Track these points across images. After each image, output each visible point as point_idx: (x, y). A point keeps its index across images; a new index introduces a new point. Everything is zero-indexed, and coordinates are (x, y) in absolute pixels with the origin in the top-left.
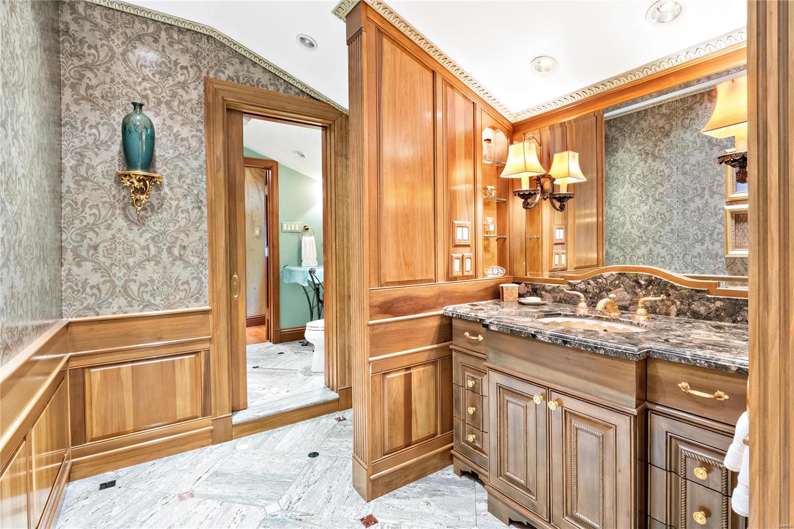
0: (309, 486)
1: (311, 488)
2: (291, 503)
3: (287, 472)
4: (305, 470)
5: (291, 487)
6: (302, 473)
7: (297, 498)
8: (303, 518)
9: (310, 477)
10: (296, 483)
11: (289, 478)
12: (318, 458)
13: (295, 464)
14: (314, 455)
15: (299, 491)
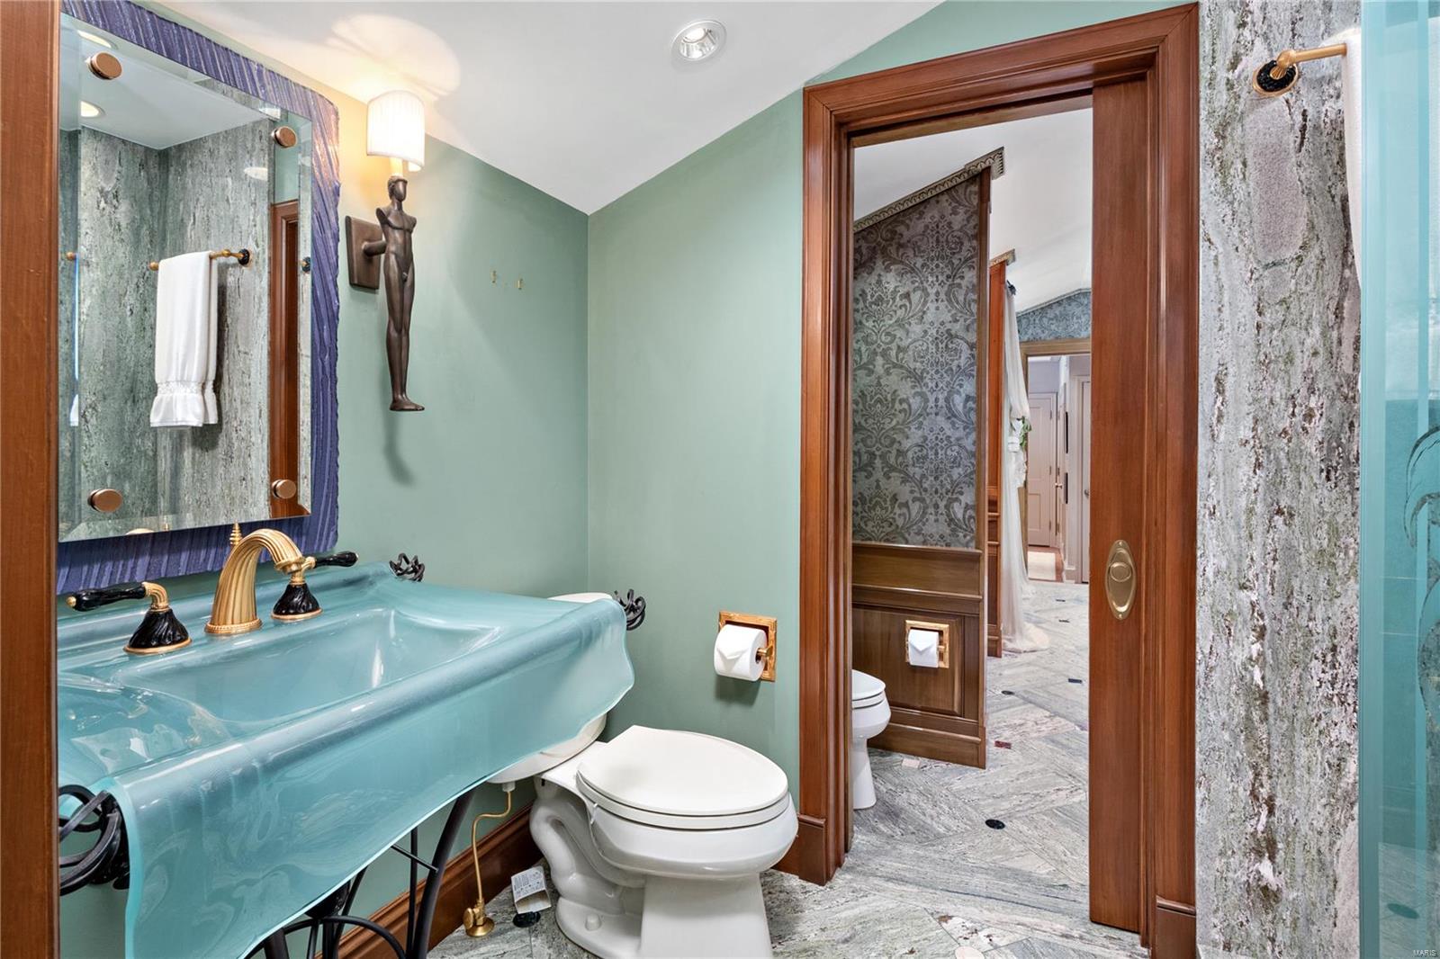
0: (1036, 795)
1: (1035, 792)
2: (1072, 792)
3: (1054, 824)
4: (1027, 813)
5: (1061, 804)
6: (1034, 811)
7: (1060, 792)
8: (1066, 775)
9: (1027, 802)
10: (1051, 806)
11: (1056, 815)
12: (991, 817)
13: (1036, 827)
14: (994, 824)
15: (1054, 797)
